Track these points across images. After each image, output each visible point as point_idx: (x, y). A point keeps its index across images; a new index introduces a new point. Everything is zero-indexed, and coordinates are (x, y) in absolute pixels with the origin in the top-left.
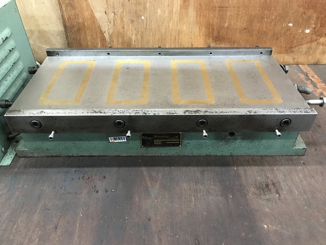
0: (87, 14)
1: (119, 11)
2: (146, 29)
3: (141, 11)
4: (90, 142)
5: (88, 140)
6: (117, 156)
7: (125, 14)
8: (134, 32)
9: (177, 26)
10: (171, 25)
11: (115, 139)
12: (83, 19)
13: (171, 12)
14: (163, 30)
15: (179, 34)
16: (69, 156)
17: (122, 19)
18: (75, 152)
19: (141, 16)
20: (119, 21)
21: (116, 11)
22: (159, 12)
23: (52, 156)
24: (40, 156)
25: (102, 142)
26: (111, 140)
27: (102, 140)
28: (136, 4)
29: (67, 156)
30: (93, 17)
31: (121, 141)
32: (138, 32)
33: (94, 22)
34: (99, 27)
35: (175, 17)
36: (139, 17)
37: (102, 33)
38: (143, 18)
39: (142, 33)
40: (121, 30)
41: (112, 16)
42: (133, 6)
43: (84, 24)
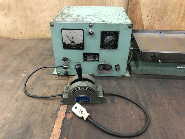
0: (138, 16)
1: (154, 15)
2: (164, 24)
3: (164, 16)
4: (168, 68)
5: (168, 66)
6: (177, 76)
7: (156, 17)
8: (158, 25)
9: (180, 23)
10: (177, 23)
11: (180, 67)
12: (136, 18)
13: (178, 17)
14: (172, 25)
15: (180, 27)
16: (155, 75)
17: (154, 19)
18: (158, 73)
19: (164, 18)
20: (152, 20)
21: (153, 15)
22: (173, 16)
23: (147, 74)
24: (141, 74)
25: (174, 68)
26: (178, 67)
27: (174, 67)
28: (163, 13)
29: (153, 75)
30: (141, 18)
31: (183, 68)
32: (160, 25)
33: (141, 20)
34: (143, 23)
35: (180, 19)
36: (162, 18)
37: (143, 25)
38: (164, 19)
39: (162, 26)
40: (152, 25)
41: (150, 17)
42: (161, 13)
43: (136, 21)
